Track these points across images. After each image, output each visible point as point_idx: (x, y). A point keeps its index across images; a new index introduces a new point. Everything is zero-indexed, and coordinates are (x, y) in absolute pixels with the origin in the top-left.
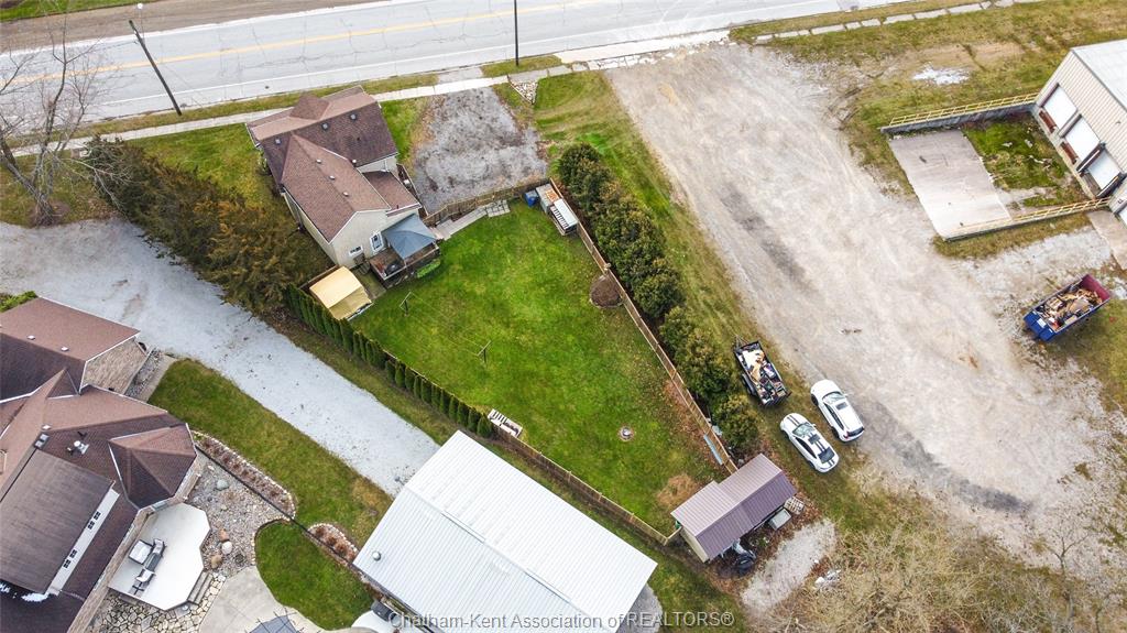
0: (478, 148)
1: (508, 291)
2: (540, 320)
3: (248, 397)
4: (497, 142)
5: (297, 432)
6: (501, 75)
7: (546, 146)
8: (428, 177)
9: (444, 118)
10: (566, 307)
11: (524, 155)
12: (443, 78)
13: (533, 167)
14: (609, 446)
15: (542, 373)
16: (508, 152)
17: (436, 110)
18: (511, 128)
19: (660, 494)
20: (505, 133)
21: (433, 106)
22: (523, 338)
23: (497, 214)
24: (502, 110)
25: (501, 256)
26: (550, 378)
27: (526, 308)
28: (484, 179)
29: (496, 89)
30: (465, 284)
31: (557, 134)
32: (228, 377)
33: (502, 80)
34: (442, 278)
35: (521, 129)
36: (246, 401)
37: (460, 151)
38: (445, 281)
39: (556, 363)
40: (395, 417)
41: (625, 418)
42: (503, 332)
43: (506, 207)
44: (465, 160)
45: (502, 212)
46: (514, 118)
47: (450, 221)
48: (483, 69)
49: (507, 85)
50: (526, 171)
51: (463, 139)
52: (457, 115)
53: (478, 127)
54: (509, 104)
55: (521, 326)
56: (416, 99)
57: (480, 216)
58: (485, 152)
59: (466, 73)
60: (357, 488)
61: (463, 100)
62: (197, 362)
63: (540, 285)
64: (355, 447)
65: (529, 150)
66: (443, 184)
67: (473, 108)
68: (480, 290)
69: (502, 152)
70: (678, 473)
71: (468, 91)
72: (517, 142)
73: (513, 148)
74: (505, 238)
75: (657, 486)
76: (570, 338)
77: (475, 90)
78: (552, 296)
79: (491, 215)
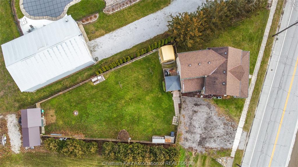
0: (205, 129)
1: (143, 106)
2: (126, 110)
3: (148, 15)
4: (204, 136)
5: (129, 23)
6: (235, 156)
7: (193, 153)
8: (201, 105)
9: (225, 124)
10: (126, 121)
11: (193, 142)
12: (245, 133)
13: (186, 143)
14: (75, 106)
15: (108, 100)
16: (198, 138)
17: (230, 123)
18: (207, 145)
19: (54, 111)
20: (207, 142)
21: (233, 123)
22: (123, 102)
23: (174, 119)
24: (218, 146)
25: (157, 111)
26: (106, 102)
27: (133, 108)
28: (191, 123)
29: (230, 150)
30: (152, 95)
31: (197, 160)
32: (157, 12)
33: (233, 154)
34: (158, 89)
35: (206, 148)
36: (147, 14)
37: (207, 122)
38: (157, 89)
39: (109, 106)
40: (119, 51)
41: (81, 116)
42: (129, 97)
43: (175, 124)
44: (202, 121)
45: (173, 121)
46: (212, 148)
47: (179, 103)
48: (242, 151)
49: (229, 155)
50: (186, 139)
51: (212, 125)
52: (224, 129)
53: (214, 134)
54: (219, 151)
55: (128, 103)
56: (239, 118)
57: (176, 113)
58: (202, 130)
59: (243, 144)
60: (103, 31)
61: (231, 135)
62: (167, 6)
63: (139, 117)
64: (115, 36)
65: (194, 145)
66: (196, 108)
67: (225, 137)
68: (148, 98)
69: (199, 136)
70: (56, 120)
71: (234, 139)
72: (200, 143)
73: (199, 140)
74: (162, 117)
75: (56, 112)
76: (115, 116)
77: (233, 142)
78: (133, 119)
79: (174, 117)
